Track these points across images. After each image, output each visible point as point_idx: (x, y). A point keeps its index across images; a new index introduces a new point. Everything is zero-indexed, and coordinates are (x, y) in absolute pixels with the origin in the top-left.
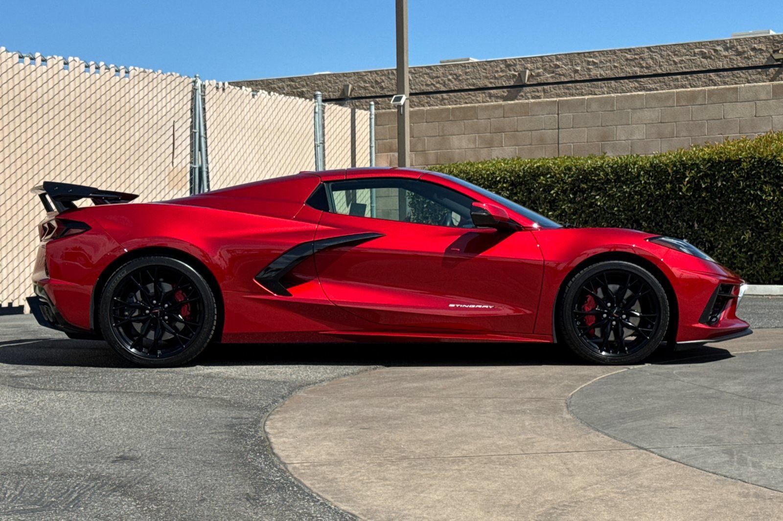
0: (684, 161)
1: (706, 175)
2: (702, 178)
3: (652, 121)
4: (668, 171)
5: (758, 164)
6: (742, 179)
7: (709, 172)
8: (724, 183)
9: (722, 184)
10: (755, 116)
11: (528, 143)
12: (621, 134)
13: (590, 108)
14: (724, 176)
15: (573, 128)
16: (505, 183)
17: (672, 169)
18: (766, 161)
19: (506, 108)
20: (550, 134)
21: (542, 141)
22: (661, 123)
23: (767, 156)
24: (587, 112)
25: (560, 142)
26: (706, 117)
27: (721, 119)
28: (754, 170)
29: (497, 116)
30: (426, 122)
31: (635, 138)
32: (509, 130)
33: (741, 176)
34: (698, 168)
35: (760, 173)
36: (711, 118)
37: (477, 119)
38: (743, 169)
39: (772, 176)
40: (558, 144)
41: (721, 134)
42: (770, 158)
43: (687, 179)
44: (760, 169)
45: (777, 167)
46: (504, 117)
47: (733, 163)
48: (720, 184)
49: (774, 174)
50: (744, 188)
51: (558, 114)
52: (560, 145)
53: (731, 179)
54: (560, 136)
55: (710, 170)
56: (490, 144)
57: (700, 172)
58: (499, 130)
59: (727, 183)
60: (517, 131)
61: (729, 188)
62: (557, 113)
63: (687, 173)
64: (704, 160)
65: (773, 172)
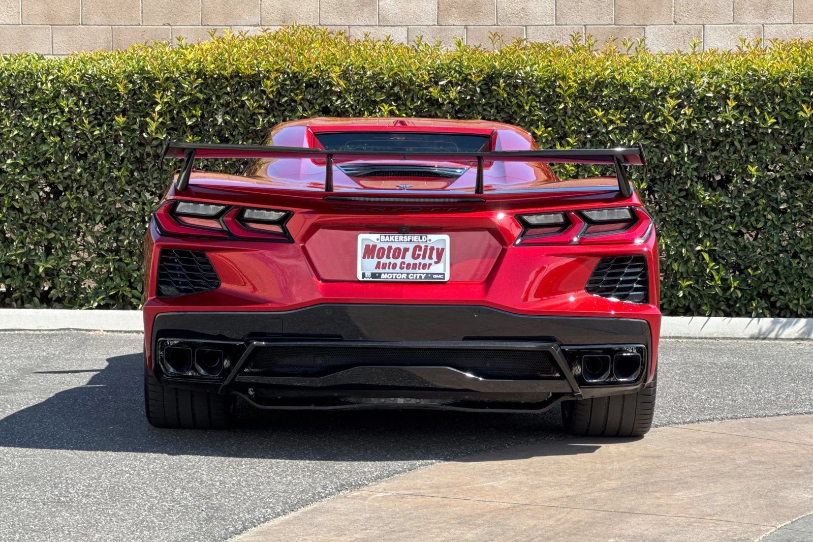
0: (149, 72)
1: (194, 102)
2: (185, 107)
4: (117, 90)
5: (292, 84)
6: (262, 111)
7: (201, 96)
8: (228, 118)
9: (225, 121)
14: (228, 104)
17: (125, 87)
18: (305, 79)
23: (309, 70)
28: (285, 96)
33: (260, 107)
34: (179, 86)
35: (295, 101)
38: (263, 92)
39: (317, 107)
42: (313, 73)
43: (158, 108)
44: (296, 95)
45: (326, 92)
47: (254, 81)
48: (220, 120)
49: (320, 105)
53: (241, 110)
55: (201, 91)
57: (183, 95)
59: (233, 117)
61: (236, 127)
63: (158, 96)
64: (190, 72)
65: (319, 101)
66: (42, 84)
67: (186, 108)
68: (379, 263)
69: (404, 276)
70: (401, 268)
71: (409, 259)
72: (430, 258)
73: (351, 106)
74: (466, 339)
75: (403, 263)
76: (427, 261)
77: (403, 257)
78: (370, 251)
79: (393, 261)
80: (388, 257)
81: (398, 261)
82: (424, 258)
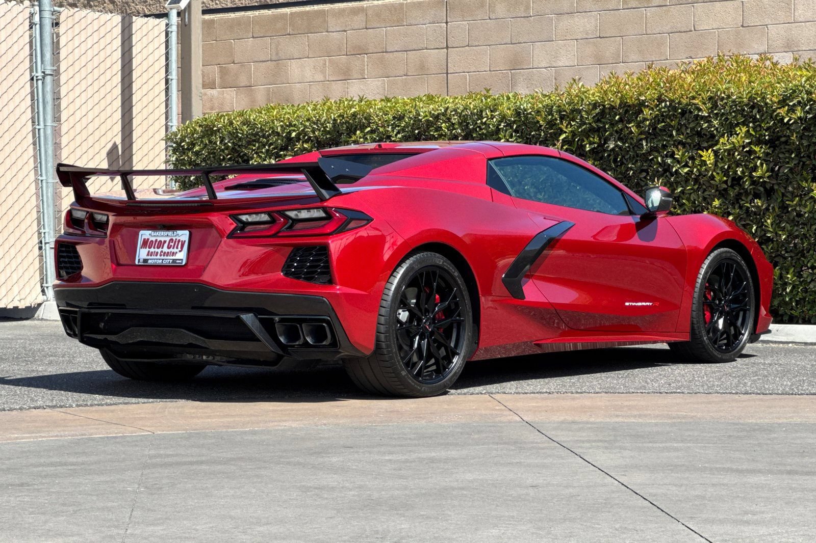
0: (562, 105)
1: (592, 130)
2: (586, 134)
3: (587, 34)
5: (669, 111)
6: (645, 136)
7: (596, 125)
8: (619, 143)
9: (616, 145)
10: (742, 26)
11: (402, 73)
12: (540, 56)
13: (494, 12)
14: (619, 131)
15: (468, 46)
16: (306, 141)
17: (544, 120)
18: (680, 106)
19: (370, 12)
20: (435, 57)
21: (423, 69)
22: (600, 37)
23: (682, 97)
24: (490, 19)
25: (449, 72)
26: (667, 28)
28: (663, 122)
29: (356, 27)
31: (561, 64)
32: (376, 51)
33: (643, 133)
34: (581, 117)
35: (671, 126)
36: (675, 30)
37: (327, 32)
38: (646, 119)
40: (447, 73)
41: (691, 58)
42: (684, 101)
45: (695, 117)
46: (366, 28)
48: (612, 146)
50: (649, 153)
51: (447, 23)
52: (449, 75)
53: (629, 136)
54: (449, 61)
55: (597, 121)
56: (346, 75)
57: (583, 124)
58: (360, 51)
60: (386, 52)
62: (445, 21)
63: (564, 126)
68: (149, 252)
69: (161, 261)
70: (161, 255)
71: (165, 249)
72: (177, 248)
74: (193, 308)
75: (162, 252)
76: (175, 250)
77: (162, 248)
78: (145, 243)
79: (156, 250)
80: (154, 248)
81: (159, 251)
82: (173, 248)
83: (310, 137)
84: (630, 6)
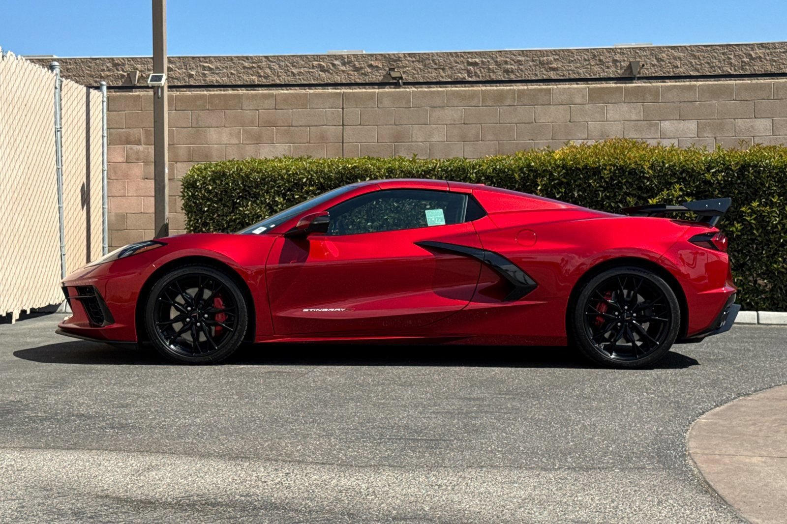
0: (533, 166)
1: (561, 184)
2: (554, 186)
3: (454, 121)
4: (514, 178)
5: (620, 173)
6: (602, 189)
7: (563, 180)
8: (581, 193)
9: (579, 195)
10: (570, 121)
11: (305, 141)
12: (418, 135)
13: (381, 103)
14: (580, 185)
15: (360, 125)
17: (519, 176)
18: (628, 170)
19: (278, 98)
20: (333, 131)
21: (323, 138)
22: (464, 124)
23: (630, 164)
24: (378, 107)
25: (344, 142)
26: (515, 120)
27: (532, 123)
28: (615, 180)
29: (266, 108)
30: (176, 110)
31: (434, 140)
32: (282, 124)
33: (601, 186)
34: (551, 174)
35: (621, 183)
36: (521, 122)
37: (242, 109)
38: (602, 178)
39: (635, 186)
40: (343, 143)
41: (532, 140)
42: (633, 166)
43: (539, 188)
44: (622, 179)
45: (640, 177)
46: (276, 109)
47: (596, 172)
48: (576, 195)
49: (636, 185)
50: (603, 200)
51: (343, 108)
52: (344, 144)
53: (588, 189)
54: (344, 134)
55: (564, 178)
56: (258, 140)
57: (553, 180)
58: (270, 124)
59: (583, 193)
60: (292, 126)
61: (585, 198)
62: (341, 107)
63: (539, 180)
64: (558, 166)
65: (636, 183)
66: (471, 174)
67: (555, 188)
73: (656, 186)
83: (315, 183)
84: (487, 104)
